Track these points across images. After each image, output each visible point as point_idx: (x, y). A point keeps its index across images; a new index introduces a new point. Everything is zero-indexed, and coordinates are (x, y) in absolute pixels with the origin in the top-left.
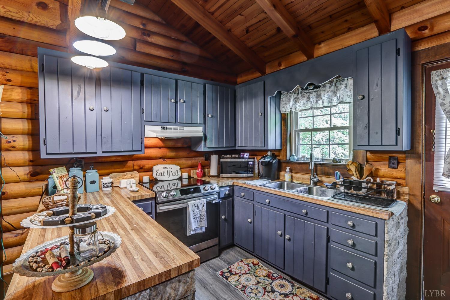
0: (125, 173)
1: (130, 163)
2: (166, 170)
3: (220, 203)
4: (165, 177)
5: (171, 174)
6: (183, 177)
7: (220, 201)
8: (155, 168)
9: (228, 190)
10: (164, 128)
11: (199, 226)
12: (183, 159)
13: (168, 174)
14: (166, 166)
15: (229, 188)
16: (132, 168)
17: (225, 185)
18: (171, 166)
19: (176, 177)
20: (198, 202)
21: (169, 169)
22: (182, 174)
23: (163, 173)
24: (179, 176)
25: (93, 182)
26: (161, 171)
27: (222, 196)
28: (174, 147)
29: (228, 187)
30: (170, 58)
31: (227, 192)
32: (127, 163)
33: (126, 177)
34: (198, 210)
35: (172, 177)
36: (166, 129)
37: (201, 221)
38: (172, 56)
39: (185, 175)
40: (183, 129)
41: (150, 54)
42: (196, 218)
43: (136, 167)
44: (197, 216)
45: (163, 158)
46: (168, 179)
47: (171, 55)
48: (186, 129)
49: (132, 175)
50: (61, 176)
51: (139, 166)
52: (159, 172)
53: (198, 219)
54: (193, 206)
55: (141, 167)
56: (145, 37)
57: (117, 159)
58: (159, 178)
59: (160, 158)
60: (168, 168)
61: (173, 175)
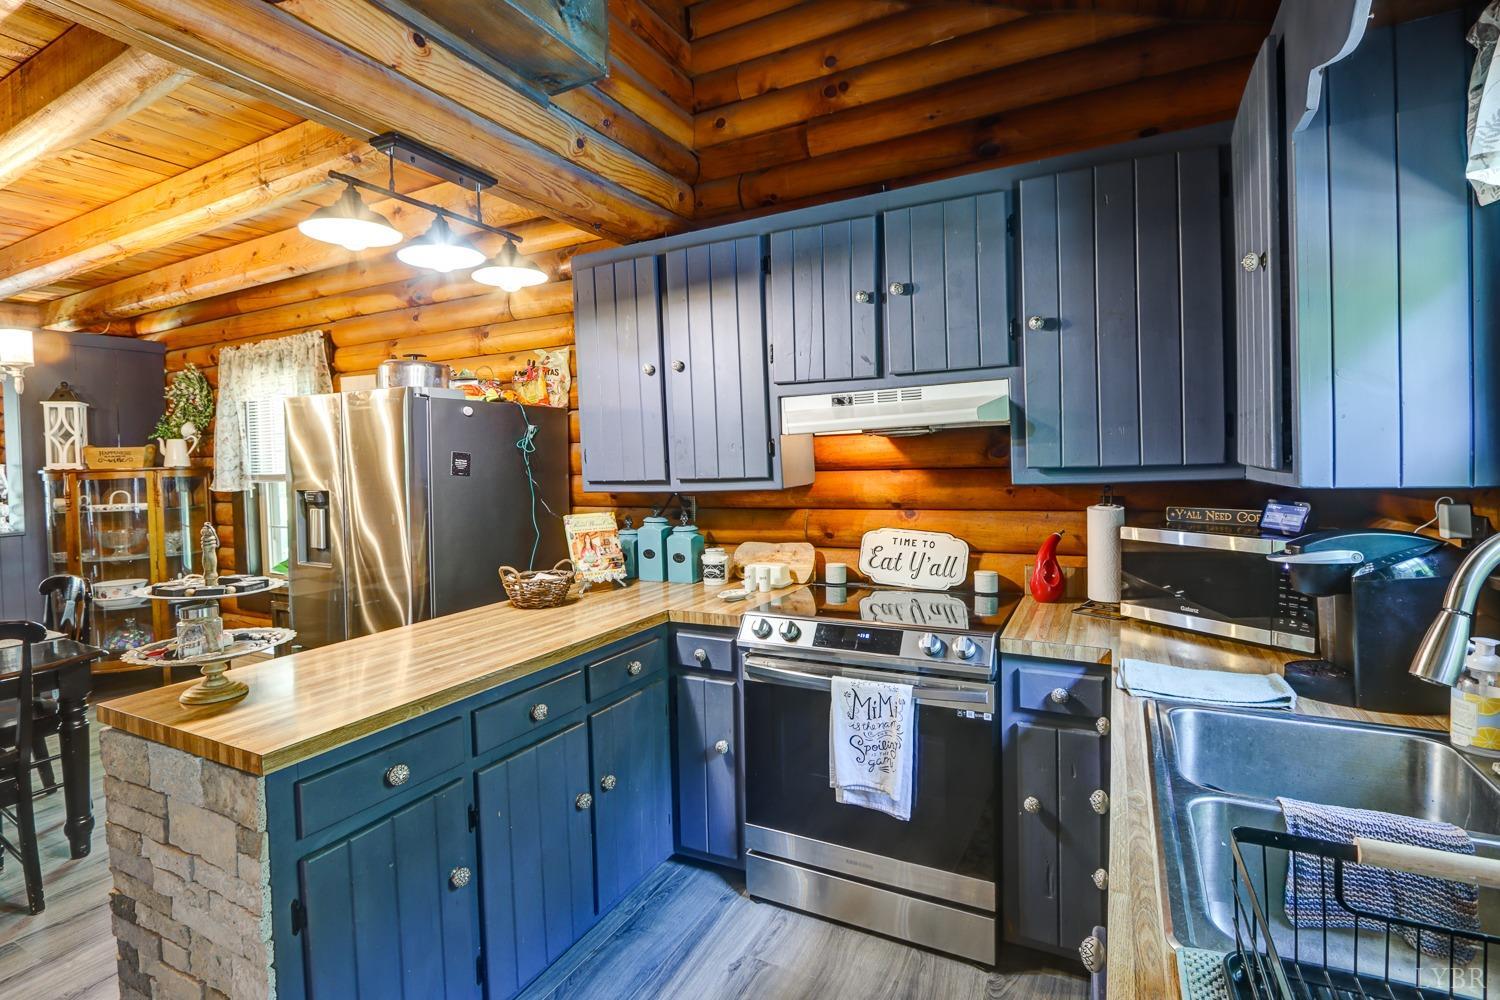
0: (777, 546)
1: (799, 517)
2: (908, 551)
3: (1020, 732)
4: (902, 577)
5: (927, 566)
6: (978, 589)
7: (1021, 724)
8: (869, 540)
9: (1068, 684)
10: (840, 402)
11: (878, 786)
12: (991, 514)
13: (916, 565)
14: (912, 535)
15: (1080, 677)
16: (803, 532)
17: (1050, 655)
18: (930, 537)
19: (943, 583)
20: (870, 688)
21: (920, 549)
22: (970, 576)
23: (893, 562)
24: (959, 578)
25: (679, 558)
26: (891, 551)
27: (1031, 700)
28: (949, 465)
29: (1081, 670)
30: (928, 126)
31: (1059, 693)
32: (789, 517)
33: (778, 556)
34: (873, 722)
35: (926, 580)
36: (850, 402)
37: (885, 770)
38: (932, 117)
39: (984, 582)
40: (918, 396)
41: (855, 148)
42: (863, 749)
43: (815, 532)
44: (871, 744)
45: (905, 506)
46: (910, 584)
47: (928, 115)
48: (931, 393)
49: (795, 553)
50: (587, 534)
51: (824, 528)
52: (881, 556)
53: (872, 756)
54: (847, 695)
55: (829, 531)
56: (833, 100)
57: (766, 502)
58: (879, 576)
59: (897, 506)
60: (919, 544)
61: (934, 571)
